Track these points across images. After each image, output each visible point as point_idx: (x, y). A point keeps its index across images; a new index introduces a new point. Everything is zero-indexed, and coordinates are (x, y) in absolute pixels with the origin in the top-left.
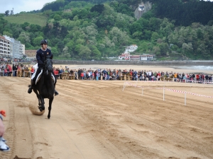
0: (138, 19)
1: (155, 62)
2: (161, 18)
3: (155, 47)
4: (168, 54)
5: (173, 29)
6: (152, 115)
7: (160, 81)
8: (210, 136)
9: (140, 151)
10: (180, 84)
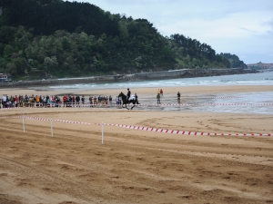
1: (10, 83)
2: (15, 26)
3: (9, 64)
4: (26, 72)
5: (31, 39)
6: (10, 152)
7: (19, 108)
8: (86, 173)
10: (44, 109)
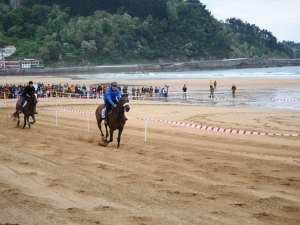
0: (15, 8)
1: (42, 70)
2: (49, 5)
3: (41, 49)
4: (60, 57)
5: (67, 20)
6: (40, 148)
7: (51, 98)
8: (126, 175)
9: (25, 202)
10: (80, 101)
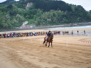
0: (27, 10)
1: (36, 28)
2: (37, 9)
3: (35, 22)
4: (41, 24)
5: (42, 13)
6: (36, 50)
7: (39, 36)
8: (62, 57)
9: (33, 66)
